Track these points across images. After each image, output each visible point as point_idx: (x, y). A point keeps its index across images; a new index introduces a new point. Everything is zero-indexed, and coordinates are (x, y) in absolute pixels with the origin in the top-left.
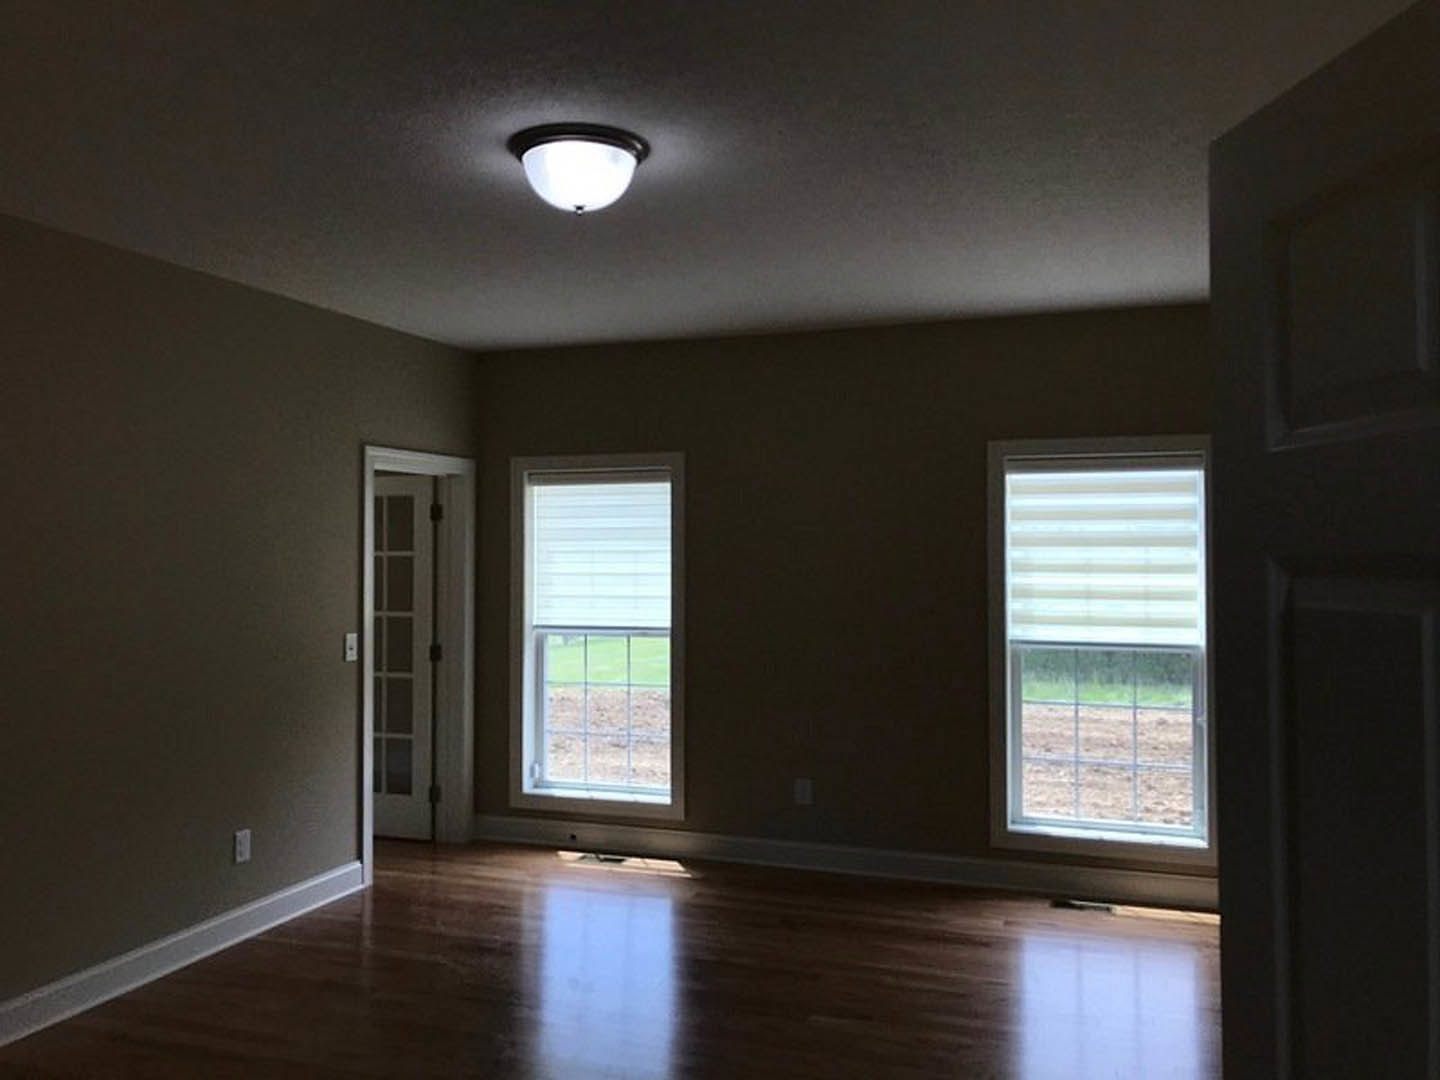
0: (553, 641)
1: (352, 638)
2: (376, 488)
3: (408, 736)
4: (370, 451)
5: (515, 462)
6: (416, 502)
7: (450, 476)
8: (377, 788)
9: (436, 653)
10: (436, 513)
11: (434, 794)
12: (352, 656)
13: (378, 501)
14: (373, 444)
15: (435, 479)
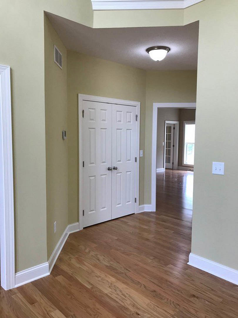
0: (188, 145)
1: (163, 143)
2: (167, 125)
3: (170, 156)
4: (166, 121)
5: (184, 122)
6: (172, 127)
7: (176, 124)
8: (166, 162)
9: (173, 146)
10: (174, 128)
11: (173, 163)
12: (163, 145)
13: (167, 127)
14: (166, 120)
15: (174, 124)
